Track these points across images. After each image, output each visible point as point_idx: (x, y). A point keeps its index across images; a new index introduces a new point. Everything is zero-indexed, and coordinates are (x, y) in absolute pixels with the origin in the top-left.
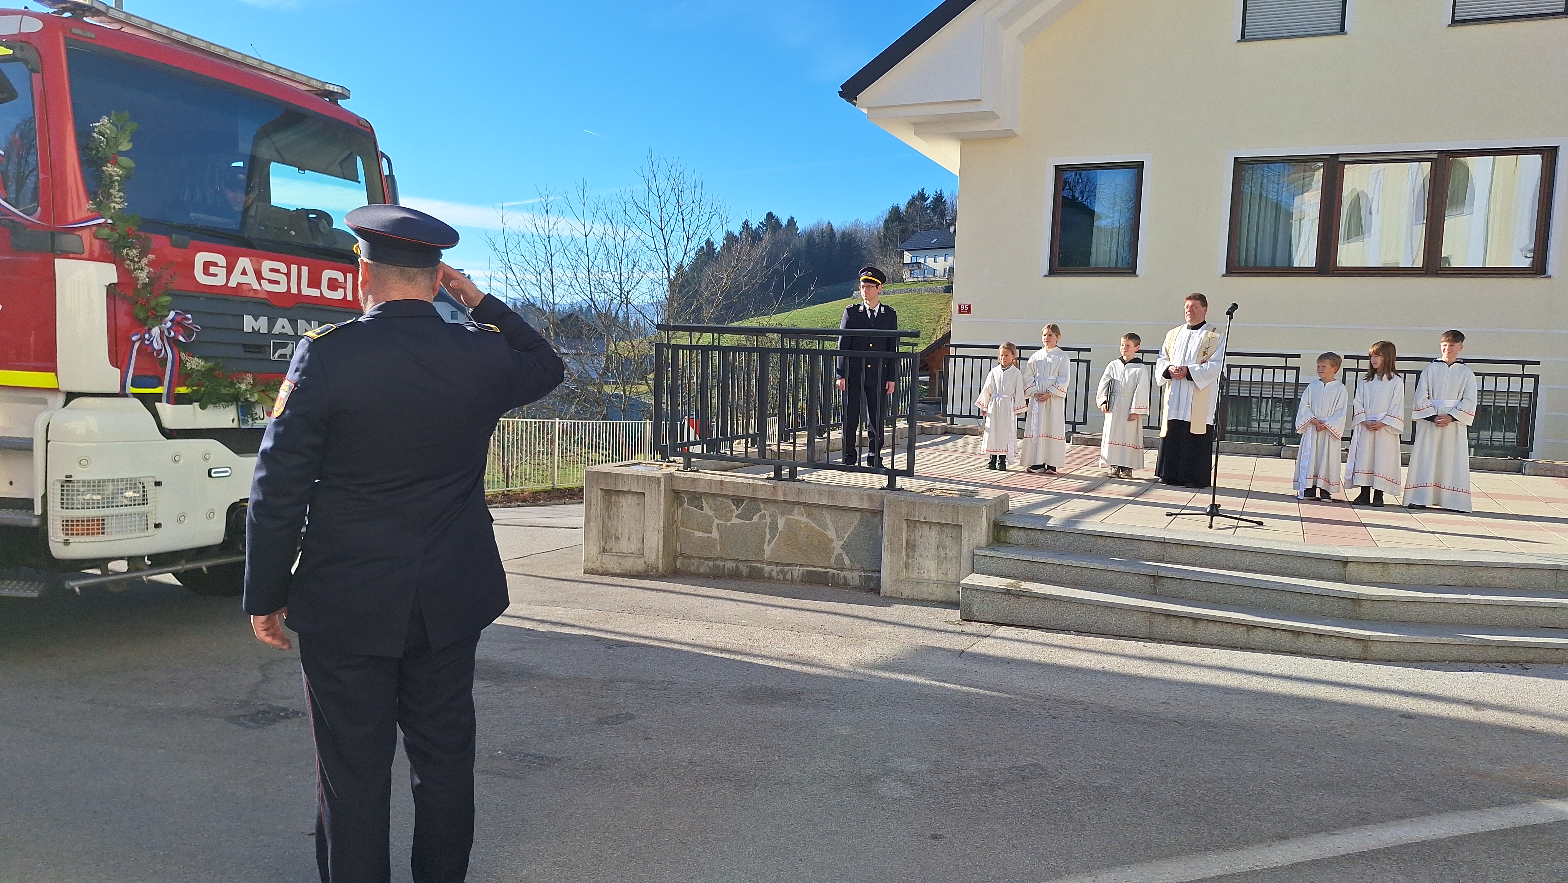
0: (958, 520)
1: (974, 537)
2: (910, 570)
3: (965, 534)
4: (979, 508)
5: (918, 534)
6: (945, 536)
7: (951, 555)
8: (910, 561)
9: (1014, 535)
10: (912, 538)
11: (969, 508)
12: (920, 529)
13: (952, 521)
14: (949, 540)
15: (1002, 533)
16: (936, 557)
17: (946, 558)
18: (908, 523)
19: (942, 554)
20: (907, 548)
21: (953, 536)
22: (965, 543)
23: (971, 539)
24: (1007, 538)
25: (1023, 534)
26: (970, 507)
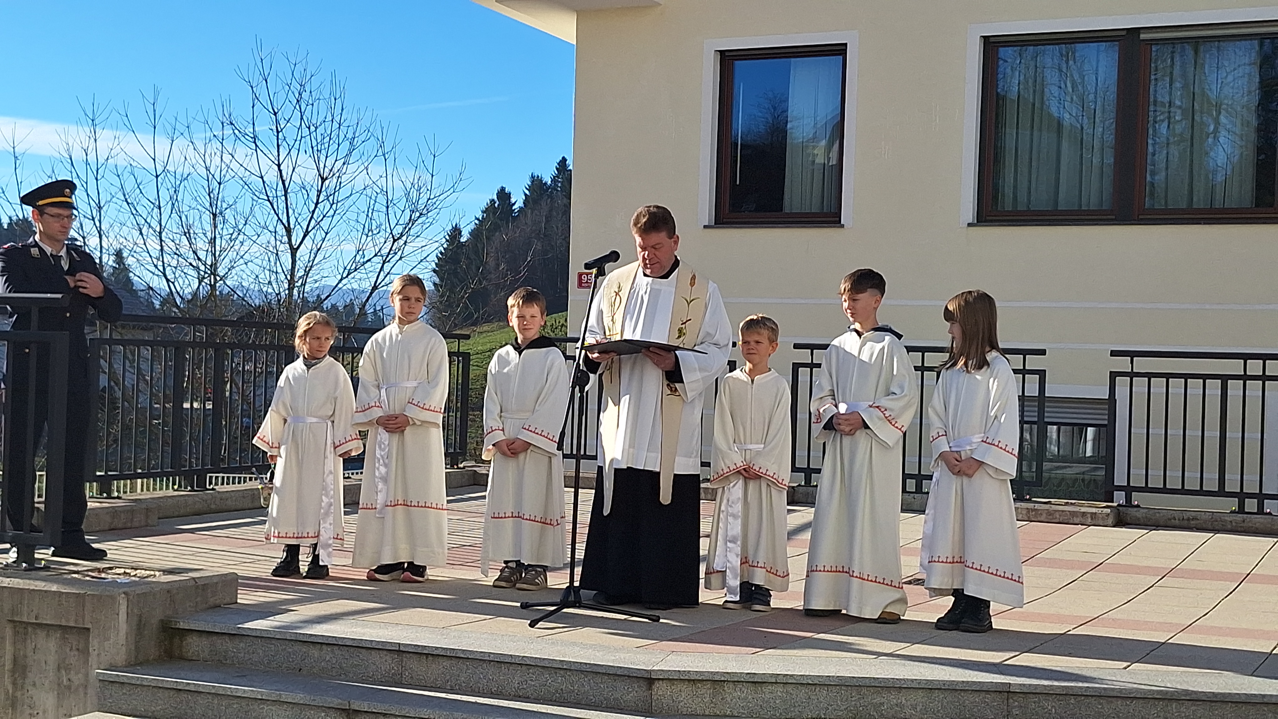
0: (83, 621)
1: (107, 649)
2: (19, 710)
3: (94, 643)
4: (113, 598)
5: (30, 645)
6: (68, 650)
7: (76, 682)
8: (19, 694)
9: (194, 645)
10: (22, 653)
11: (99, 598)
12: (33, 636)
13: (76, 622)
14: (74, 656)
15: (176, 640)
16: (56, 686)
17: (69, 688)
18: (15, 627)
19: (65, 681)
20: (13, 671)
21: (81, 647)
22: (93, 660)
23: (103, 654)
24: (184, 650)
25: (205, 642)
26: (101, 596)
